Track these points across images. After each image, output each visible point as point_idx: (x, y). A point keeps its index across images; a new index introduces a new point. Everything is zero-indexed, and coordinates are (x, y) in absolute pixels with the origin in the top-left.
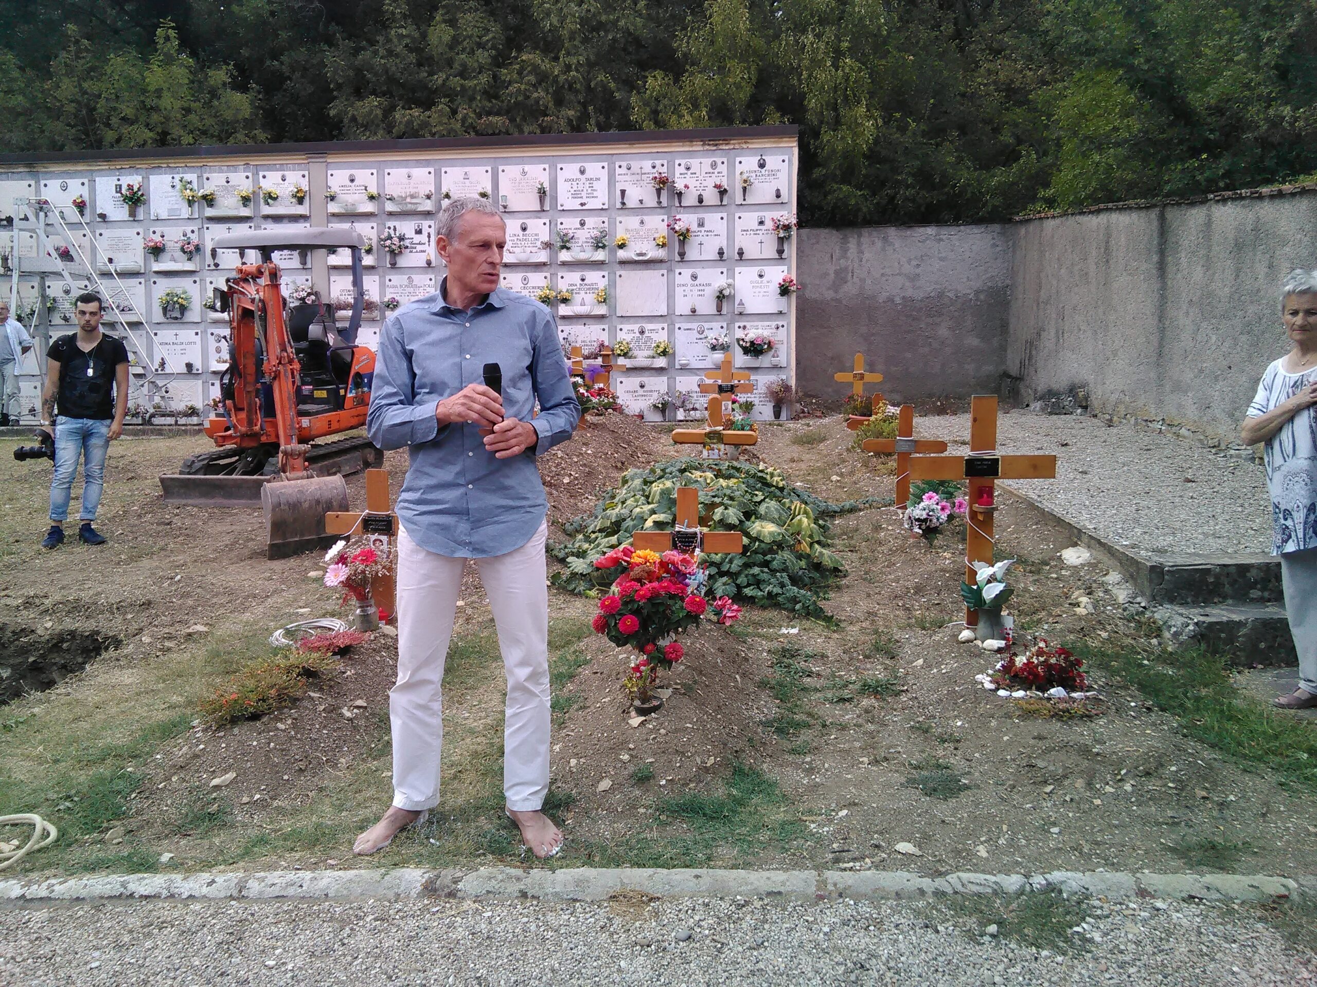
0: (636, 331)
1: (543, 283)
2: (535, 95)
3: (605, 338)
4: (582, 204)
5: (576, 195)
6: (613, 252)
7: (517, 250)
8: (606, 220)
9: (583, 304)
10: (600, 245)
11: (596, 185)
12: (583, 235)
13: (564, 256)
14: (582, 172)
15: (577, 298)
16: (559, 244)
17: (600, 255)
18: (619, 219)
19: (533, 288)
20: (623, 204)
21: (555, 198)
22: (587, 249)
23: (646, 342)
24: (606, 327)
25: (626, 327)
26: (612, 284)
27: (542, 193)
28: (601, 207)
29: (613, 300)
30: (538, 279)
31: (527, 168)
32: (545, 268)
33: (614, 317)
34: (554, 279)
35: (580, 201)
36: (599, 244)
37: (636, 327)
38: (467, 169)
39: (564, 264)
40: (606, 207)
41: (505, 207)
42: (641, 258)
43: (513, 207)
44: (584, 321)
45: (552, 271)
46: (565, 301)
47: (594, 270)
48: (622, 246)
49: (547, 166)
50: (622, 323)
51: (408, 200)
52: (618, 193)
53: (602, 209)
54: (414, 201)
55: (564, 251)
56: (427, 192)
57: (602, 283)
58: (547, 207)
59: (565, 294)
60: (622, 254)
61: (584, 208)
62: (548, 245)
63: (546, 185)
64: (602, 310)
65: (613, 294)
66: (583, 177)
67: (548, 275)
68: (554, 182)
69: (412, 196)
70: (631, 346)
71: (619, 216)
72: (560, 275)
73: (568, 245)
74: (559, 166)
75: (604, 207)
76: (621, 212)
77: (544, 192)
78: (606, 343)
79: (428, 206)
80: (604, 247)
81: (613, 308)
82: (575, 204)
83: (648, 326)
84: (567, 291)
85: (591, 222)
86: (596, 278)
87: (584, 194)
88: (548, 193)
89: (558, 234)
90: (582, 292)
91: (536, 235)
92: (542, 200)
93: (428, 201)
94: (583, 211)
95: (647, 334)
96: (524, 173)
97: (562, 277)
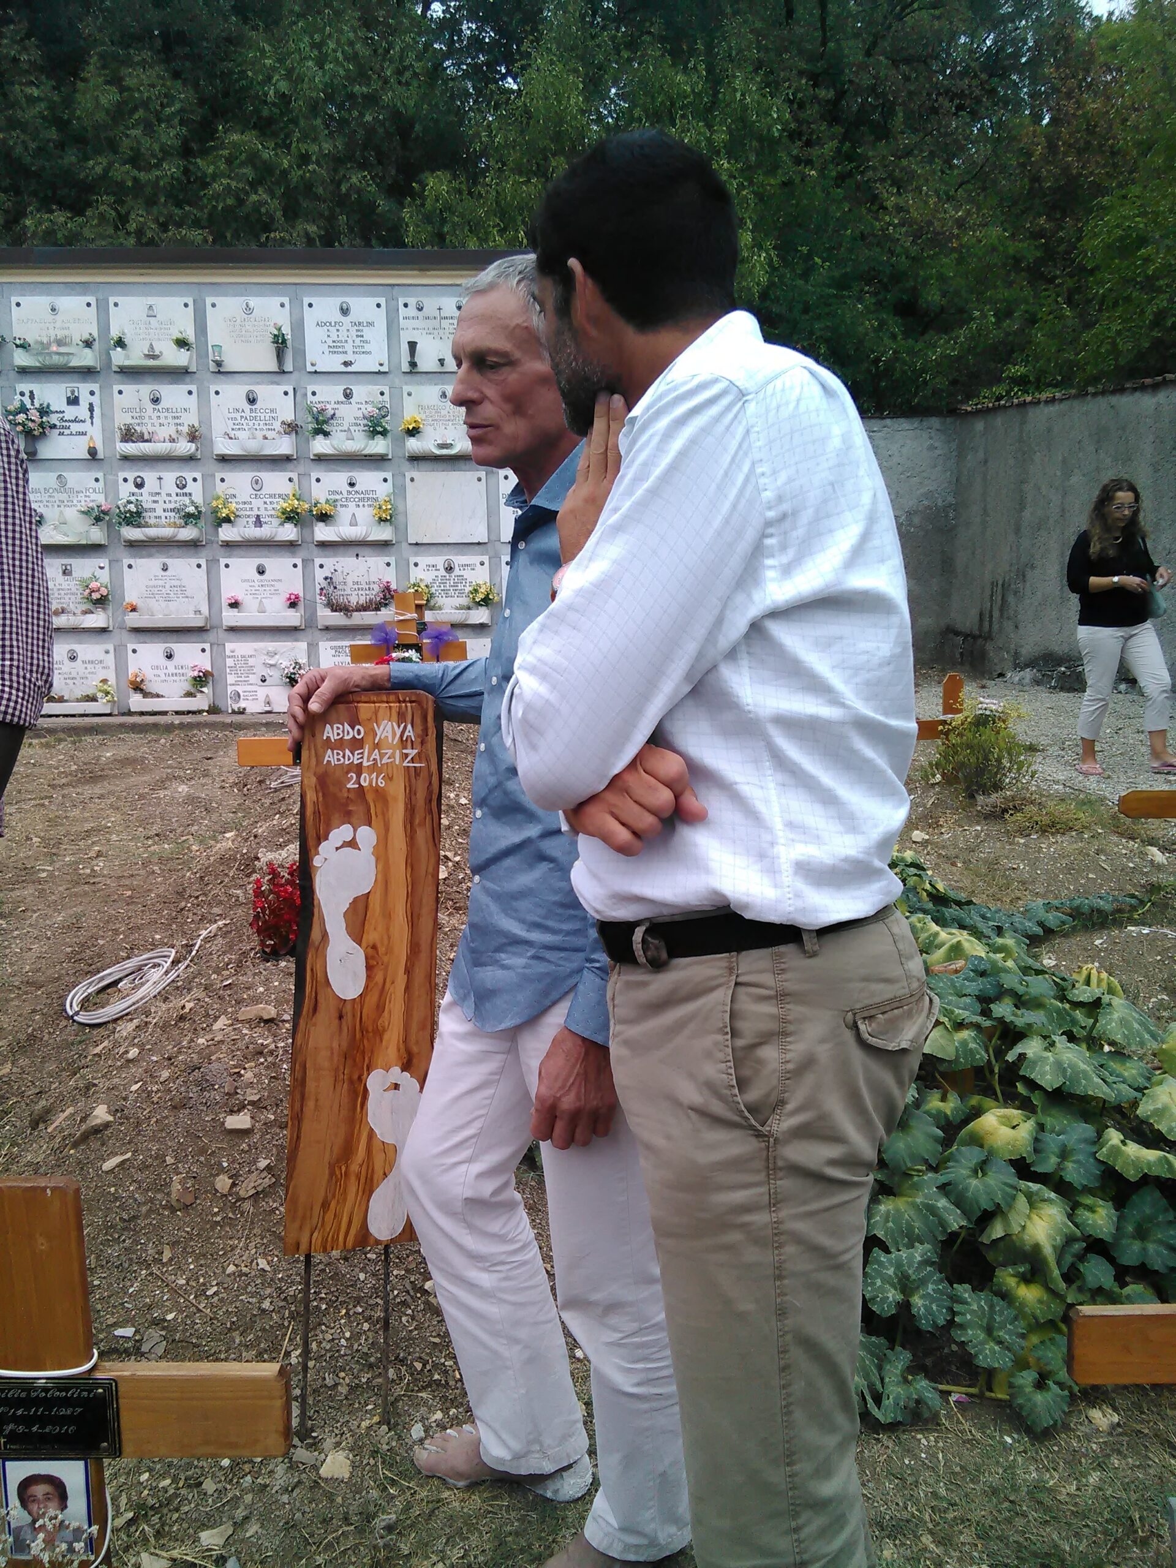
0: (441, 567)
1: (288, 489)
2: (254, 198)
3: (390, 576)
4: (346, 364)
5: (335, 348)
6: (399, 442)
7: (242, 435)
8: (386, 390)
9: (354, 523)
10: (379, 429)
11: (367, 333)
12: (350, 415)
13: (320, 446)
14: (345, 311)
15: (344, 514)
16: (311, 427)
17: (379, 446)
18: (406, 389)
19: (271, 496)
20: (413, 364)
21: (301, 353)
22: (356, 435)
23: (455, 585)
24: (392, 560)
25: (424, 560)
26: (400, 491)
27: (280, 344)
28: (376, 368)
29: (401, 518)
30: (277, 482)
31: (253, 302)
32: (290, 466)
33: (404, 545)
34: (304, 482)
35: (343, 358)
36: (376, 429)
37: (440, 561)
38: (151, 300)
39: (320, 459)
40: (384, 369)
41: (219, 364)
42: (445, 452)
43: (230, 365)
44: (357, 550)
45: (301, 469)
46: (324, 517)
47: (370, 469)
48: (413, 432)
49: (286, 300)
50: (416, 555)
51: (54, 348)
52: (405, 347)
53: (379, 373)
54: (63, 350)
55: (320, 437)
56: (86, 336)
57: (383, 491)
58: (289, 366)
59: (325, 508)
60: (413, 445)
61: (349, 369)
62: (292, 428)
63: (286, 330)
64: (384, 533)
65: (401, 508)
66: (346, 320)
67: (294, 476)
68: (298, 326)
69: (60, 343)
70: (433, 590)
71: (406, 384)
72: (314, 476)
73: (325, 427)
74: (306, 301)
75: (383, 369)
76: (408, 378)
77: (284, 341)
78: (393, 586)
79: (87, 358)
80: (384, 433)
81: (401, 530)
82: (333, 363)
83: (459, 560)
84: (327, 501)
85: (363, 392)
86: (370, 480)
87: (349, 347)
88: (289, 343)
89: (310, 411)
90: (352, 505)
91: (272, 411)
92: (280, 355)
93: (87, 350)
94: (347, 373)
95: (457, 572)
96: (249, 310)
97: (318, 480)
